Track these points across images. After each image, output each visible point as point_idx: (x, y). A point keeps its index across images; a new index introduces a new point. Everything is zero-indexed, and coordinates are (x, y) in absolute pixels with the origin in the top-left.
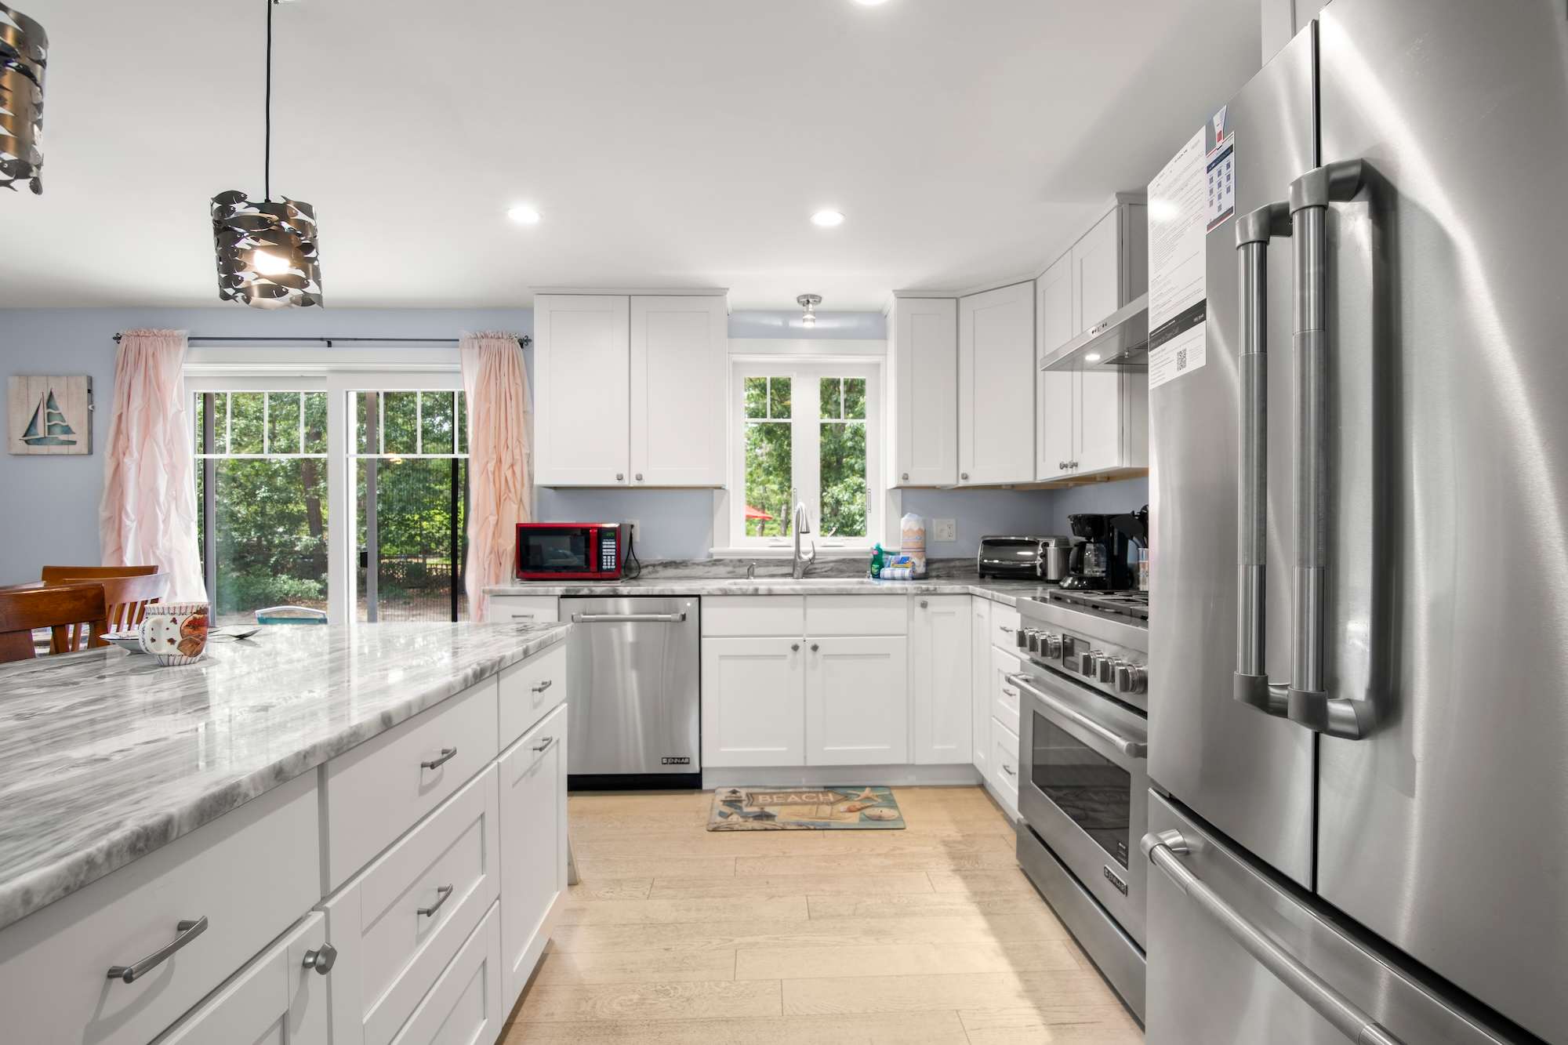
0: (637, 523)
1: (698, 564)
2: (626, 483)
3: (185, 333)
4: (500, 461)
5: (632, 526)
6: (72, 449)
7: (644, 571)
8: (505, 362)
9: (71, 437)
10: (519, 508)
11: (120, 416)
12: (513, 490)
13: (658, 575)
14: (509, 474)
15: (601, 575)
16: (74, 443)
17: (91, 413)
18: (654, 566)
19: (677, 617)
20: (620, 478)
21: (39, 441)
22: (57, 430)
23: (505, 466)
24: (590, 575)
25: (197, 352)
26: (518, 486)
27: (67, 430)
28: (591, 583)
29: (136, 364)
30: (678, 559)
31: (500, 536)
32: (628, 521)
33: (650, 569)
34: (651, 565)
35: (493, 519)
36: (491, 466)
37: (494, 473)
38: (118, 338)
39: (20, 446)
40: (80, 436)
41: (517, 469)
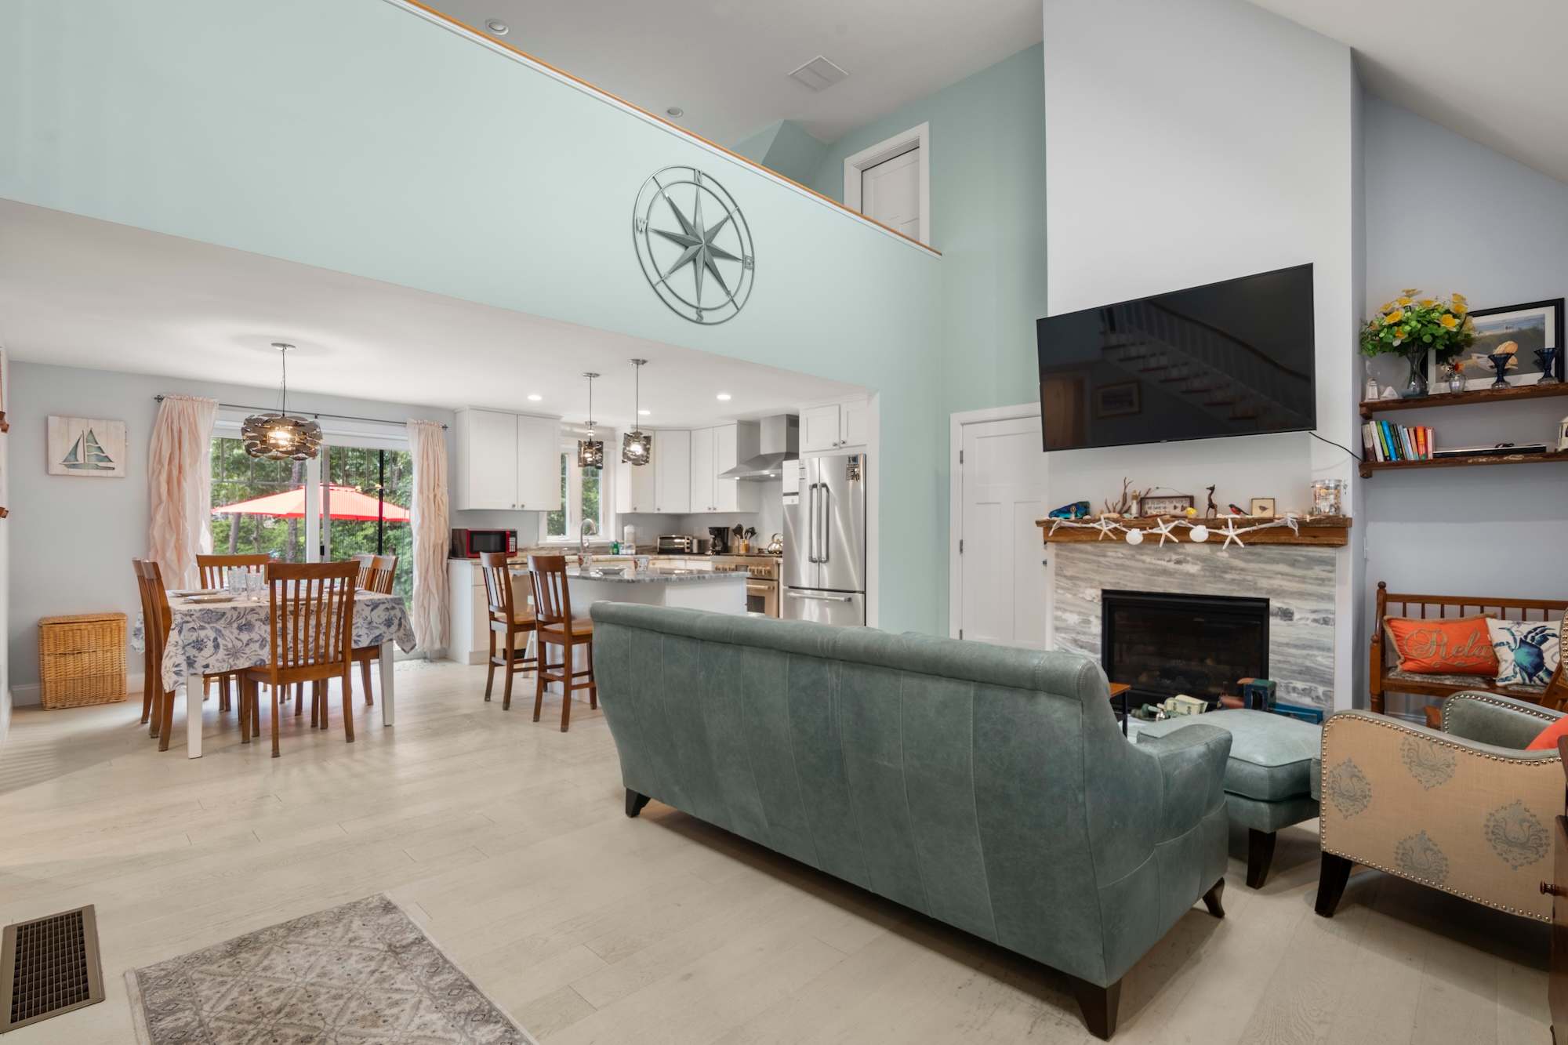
2: (516, 508)
3: (218, 401)
5: (517, 530)
6: (110, 473)
8: (436, 438)
9: (110, 465)
10: (444, 520)
12: (442, 510)
14: (440, 499)
16: (111, 468)
17: (126, 447)
20: (514, 506)
22: (95, 458)
23: (438, 496)
27: (105, 459)
36: (431, 496)
37: (433, 500)
38: (159, 399)
39: (61, 469)
40: (117, 465)
41: (443, 498)
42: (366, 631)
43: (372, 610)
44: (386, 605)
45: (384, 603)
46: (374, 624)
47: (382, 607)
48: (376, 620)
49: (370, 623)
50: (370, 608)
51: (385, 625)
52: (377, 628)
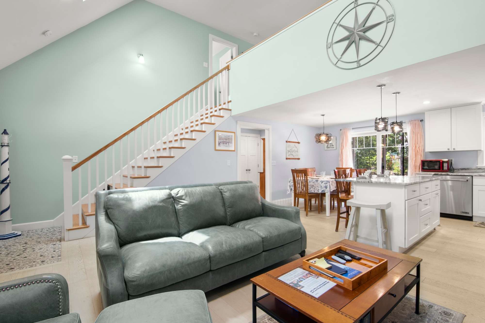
0: (453, 159)
1: (473, 169)
2: (450, 150)
3: (352, 128)
4: (416, 146)
5: (452, 160)
6: (333, 149)
7: (455, 171)
8: (417, 126)
9: (333, 147)
10: (421, 156)
11: (342, 143)
12: (419, 153)
13: (459, 172)
14: (418, 149)
15: (443, 171)
16: (334, 148)
17: (336, 142)
18: (458, 169)
19: (466, 180)
20: (449, 149)
21: (329, 148)
22: (331, 146)
23: (417, 147)
24: (440, 171)
25: (354, 130)
26: (420, 152)
27: (333, 146)
28: (441, 173)
29: (344, 134)
30: (466, 167)
31: (416, 163)
32: (450, 159)
33: (457, 170)
34: (457, 169)
35: (414, 159)
36: (414, 148)
37: (414, 149)
38: (341, 130)
39: (326, 149)
40: (335, 147)
41: (420, 148)
42: (320, 189)
43: (322, 183)
44: (325, 182)
45: (324, 182)
46: (322, 187)
47: (324, 183)
48: (323, 186)
49: (321, 187)
50: (321, 182)
51: (325, 188)
52: (323, 188)
